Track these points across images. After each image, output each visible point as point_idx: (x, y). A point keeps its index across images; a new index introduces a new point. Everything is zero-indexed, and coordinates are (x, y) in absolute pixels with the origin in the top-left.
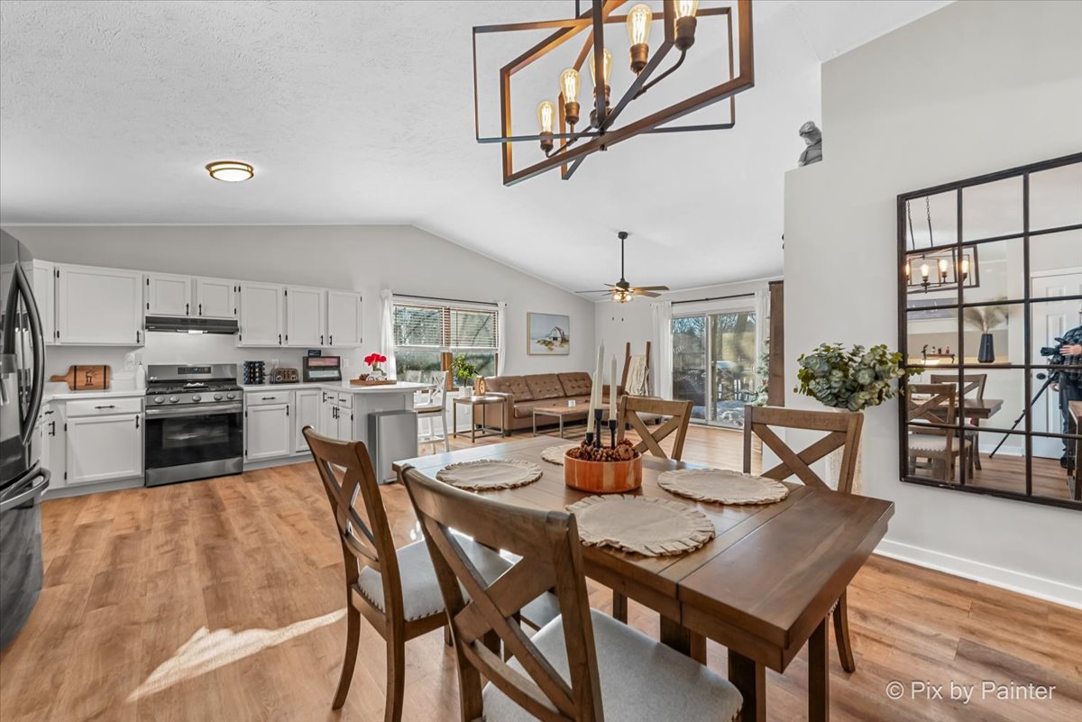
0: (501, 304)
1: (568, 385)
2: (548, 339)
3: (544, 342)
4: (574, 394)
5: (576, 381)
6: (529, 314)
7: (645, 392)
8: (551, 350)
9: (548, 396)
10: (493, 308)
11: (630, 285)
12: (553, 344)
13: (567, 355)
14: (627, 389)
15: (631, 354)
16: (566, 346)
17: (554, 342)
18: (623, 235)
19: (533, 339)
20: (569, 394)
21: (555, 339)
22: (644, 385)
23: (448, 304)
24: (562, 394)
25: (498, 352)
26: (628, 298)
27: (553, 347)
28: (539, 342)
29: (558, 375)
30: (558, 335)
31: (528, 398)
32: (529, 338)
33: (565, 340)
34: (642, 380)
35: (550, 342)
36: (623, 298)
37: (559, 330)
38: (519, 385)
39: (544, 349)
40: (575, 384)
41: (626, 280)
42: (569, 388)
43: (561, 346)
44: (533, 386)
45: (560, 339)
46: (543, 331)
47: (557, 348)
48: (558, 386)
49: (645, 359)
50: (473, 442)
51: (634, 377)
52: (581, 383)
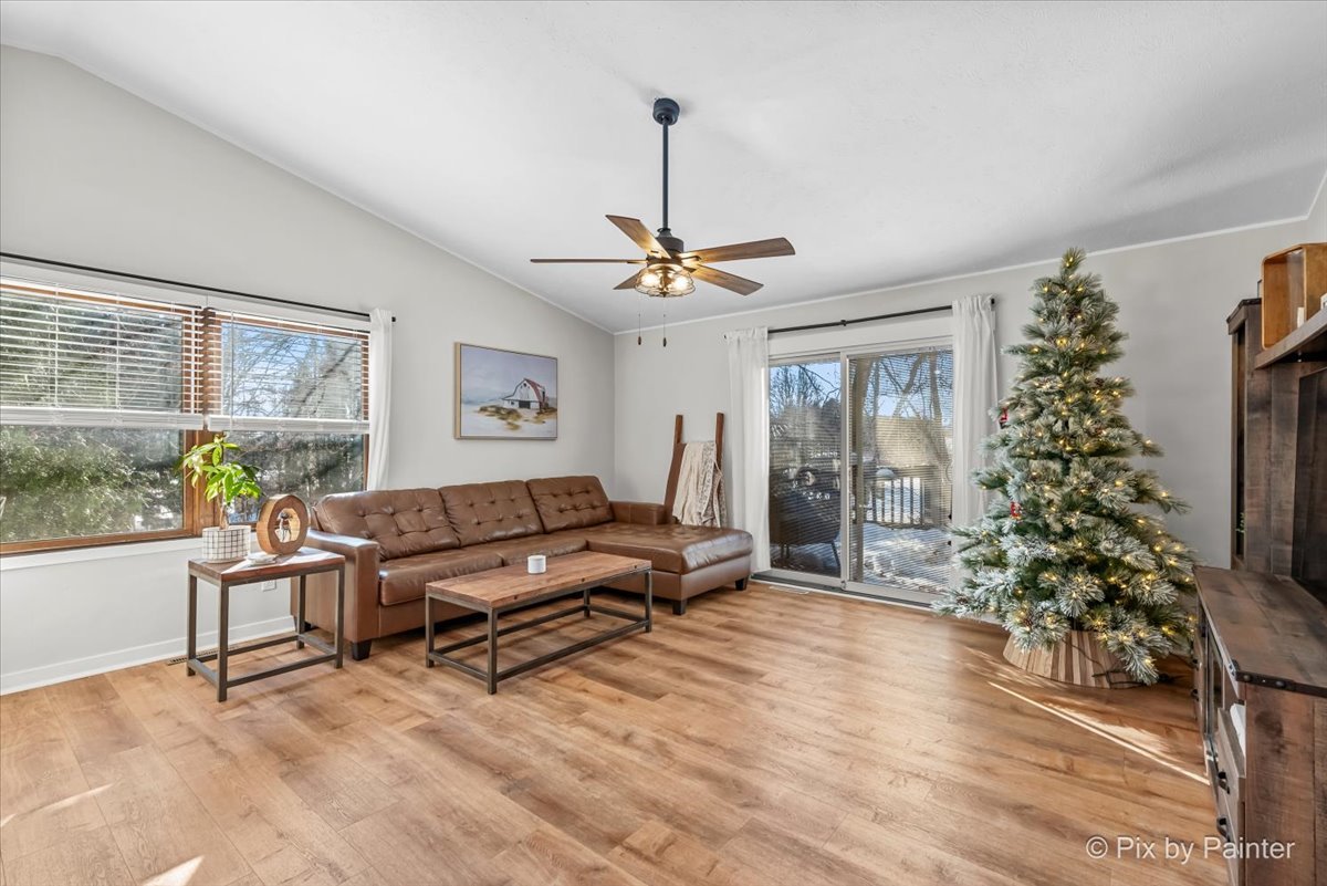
0: (380, 317)
1: (549, 506)
2: (507, 405)
3: (498, 411)
4: (563, 525)
5: (570, 494)
6: (460, 348)
7: (713, 519)
8: (516, 427)
9: (498, 534)
10: (358, 324)
11: (686, 247)
12: (519, 416)
13: (553, 439)
14: (676, 513)
15: (686, 438)
16: (549, 421)
17: (522, 411)
18: (667, 112)
19: (469, 402)
20: (550, 526)
21: (525, 404)
22: (711, 502)
23: (204, 300)
24: (534, 527)
25: (371, 432)
26: (680, 283)
27: (519, 423)
28: (483, 410)
29: (528, 485)
30: (532, 396)
31: (446, 540)
32: (460, 400)
33: (547, 409)
34: (708, 494)
35: (511, 412)
36: (666, 281)
37: (534, 385)
38: (420, 511)
39: (494, 425)
40: (565, 503)
41: (674, 234)
42: (553, 512)
43: (538, 420)
44: (459, 512)
45: (535, 406)
46: (494, 385)
47: (528, 425)
48: (527, 510)
49: (715, 448)
50: (222, 697)
51: (692, 486)
52: (580, 500)
